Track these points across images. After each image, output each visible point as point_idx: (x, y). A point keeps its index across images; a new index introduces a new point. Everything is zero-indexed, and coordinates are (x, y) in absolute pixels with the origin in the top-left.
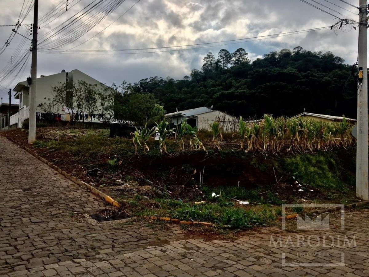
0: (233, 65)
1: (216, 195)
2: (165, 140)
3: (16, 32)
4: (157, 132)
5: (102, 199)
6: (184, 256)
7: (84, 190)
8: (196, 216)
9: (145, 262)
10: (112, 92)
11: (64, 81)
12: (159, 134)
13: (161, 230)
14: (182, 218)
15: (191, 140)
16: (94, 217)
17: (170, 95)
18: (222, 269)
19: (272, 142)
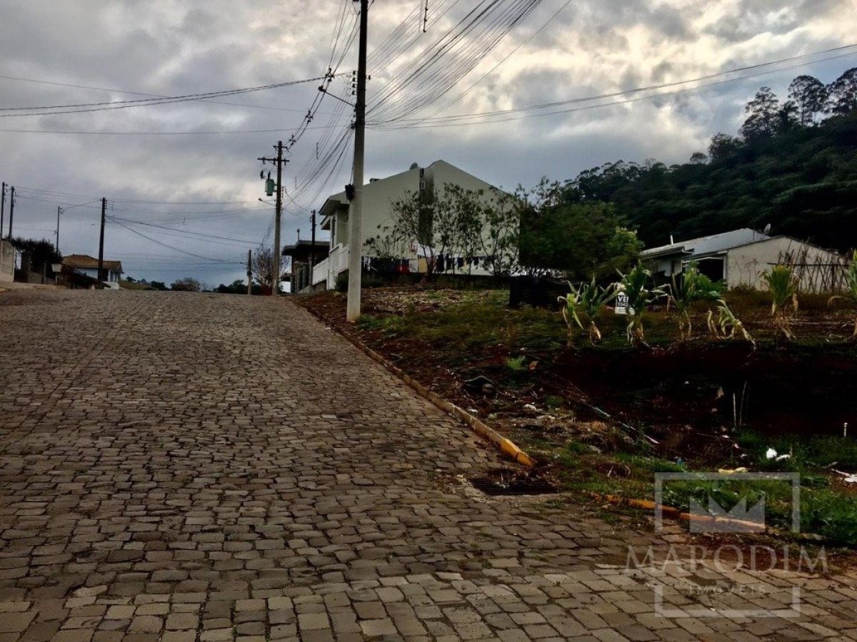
0: (830, 115)
1: (778, 455)
2: (642, 314)
3: (325, 91)
4: (622, 293)
5: (494, 446)
7: (456, 424)
9: (594, 601)
10: (515, 206)
11: (415, 187)
12: (626, 299)
13: (631, 528)
15: (710, 313)
16: (477, 483)
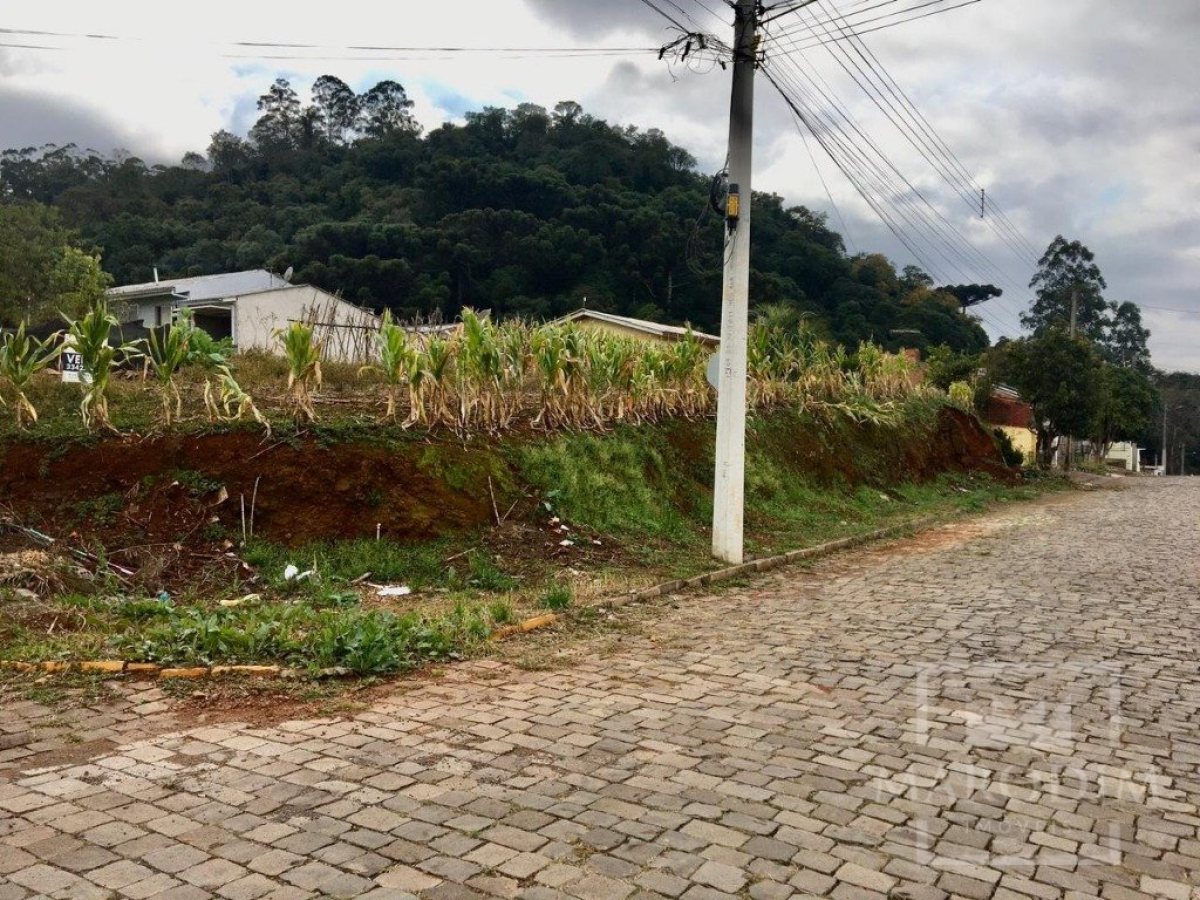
0: (362, 135)
1: (300, 573)
2: (104, 383)
4: (70, 350)
6: (172, 787)
8: (223, 647)
9: (16, 828)
12: (79, 359)
13: (85, 706)
14: (170, 658)
15: (208, 385)
17: (127, 218)
18: (309, 811)
19: (485, 398)
